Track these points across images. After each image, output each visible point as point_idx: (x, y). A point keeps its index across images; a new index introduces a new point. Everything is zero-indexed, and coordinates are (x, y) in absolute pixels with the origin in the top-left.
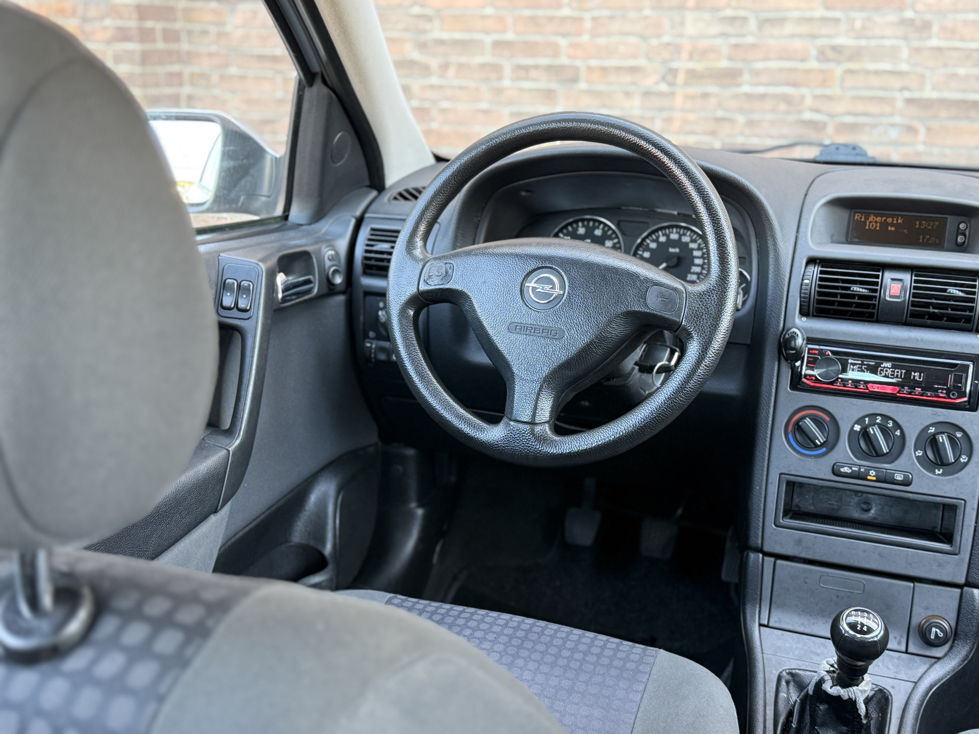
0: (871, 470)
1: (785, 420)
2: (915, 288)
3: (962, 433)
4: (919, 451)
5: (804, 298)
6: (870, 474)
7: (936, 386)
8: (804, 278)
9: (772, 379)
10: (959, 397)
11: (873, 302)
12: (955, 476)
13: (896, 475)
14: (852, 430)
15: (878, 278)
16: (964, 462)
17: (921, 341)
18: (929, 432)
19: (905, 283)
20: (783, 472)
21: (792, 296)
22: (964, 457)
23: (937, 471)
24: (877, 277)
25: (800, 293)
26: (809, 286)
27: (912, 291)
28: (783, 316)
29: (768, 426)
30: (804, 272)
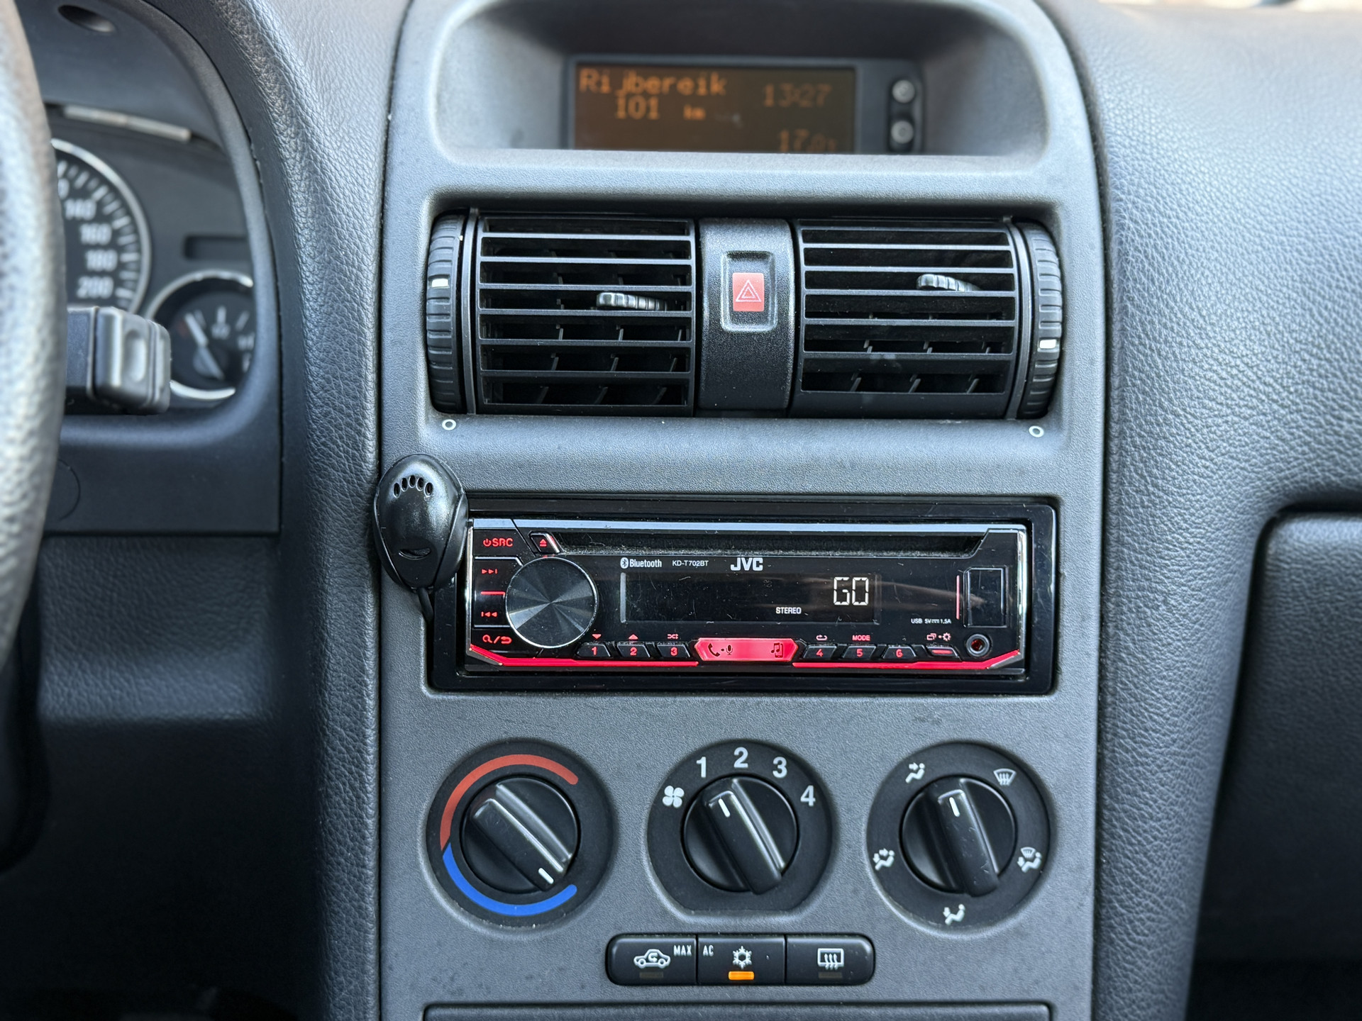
0: (737, 947)
1: (425, 806)
2: (813, 280)
3: (1014, 773)
4: (884, 852)
5: (438, 346)
6: (736, 961)
7: (919, 621)
8: (430, 274)
9: (361, 657)
10: (996, 653)
11: (678, 343)
12: (1011, 923)
13: (820, 951)
14: (658, 810)
15: (686, 255)
16: (1031, 870)
17: (853, 465)
18: (908, 780)
19: (779, 268)
20: (434, 999)
21: (394, 343)
22: (1027, 852)
23: (947, 912)
24: (681, 250)
25: (425, 331)
26: (453, 301)
27: (805, 291)
28: (371, 421)
29: (364, 837)
30: (428, 253)
